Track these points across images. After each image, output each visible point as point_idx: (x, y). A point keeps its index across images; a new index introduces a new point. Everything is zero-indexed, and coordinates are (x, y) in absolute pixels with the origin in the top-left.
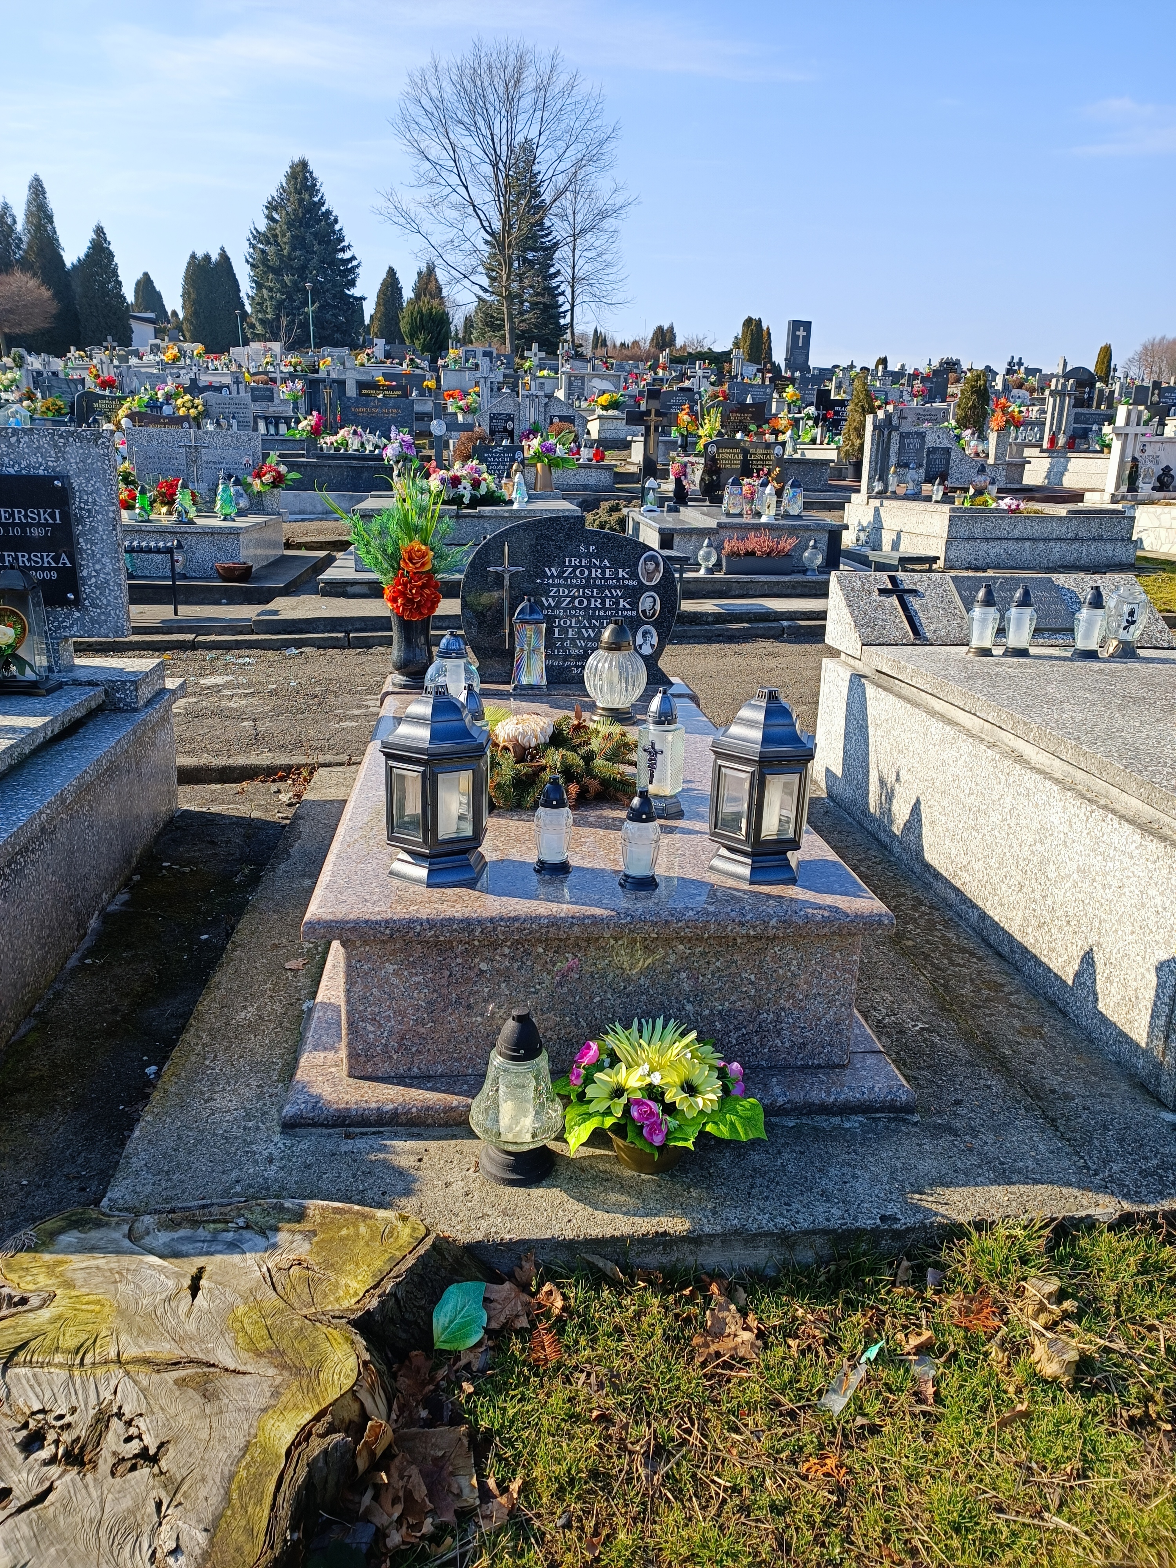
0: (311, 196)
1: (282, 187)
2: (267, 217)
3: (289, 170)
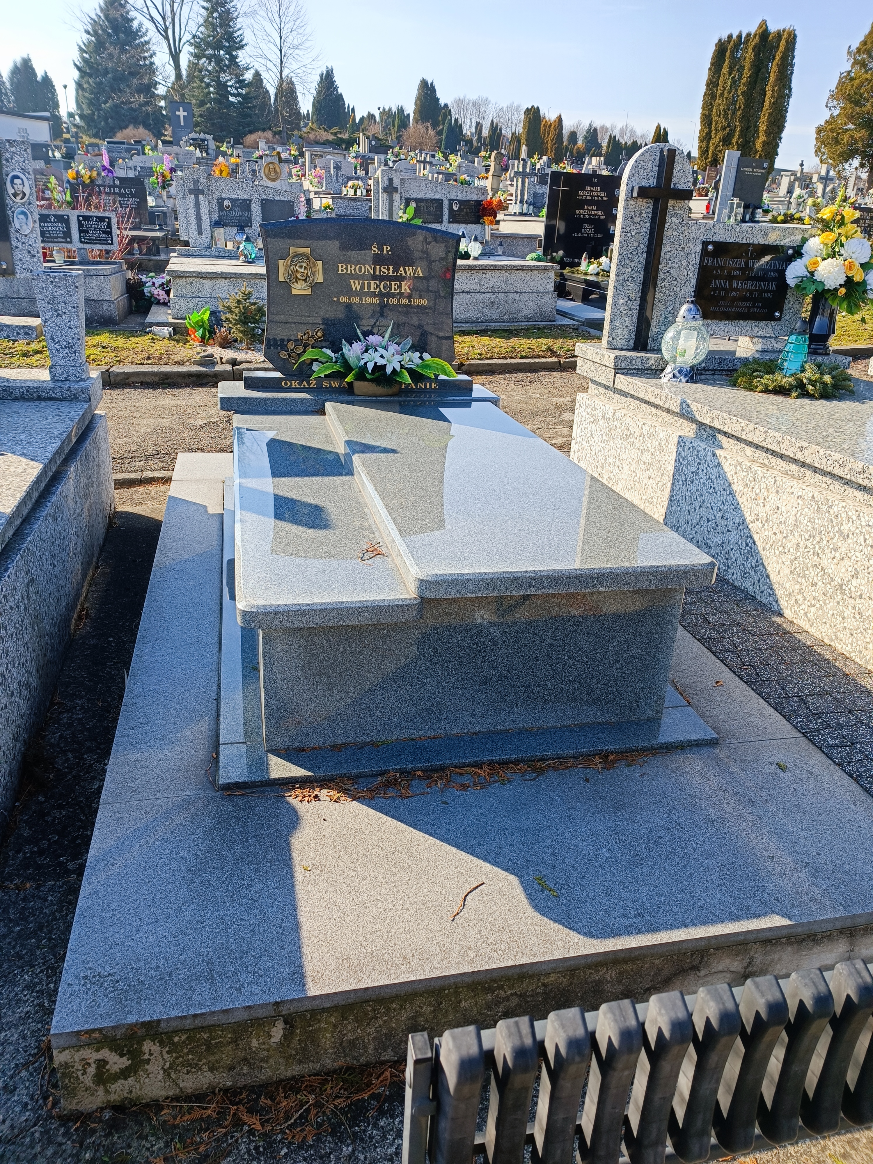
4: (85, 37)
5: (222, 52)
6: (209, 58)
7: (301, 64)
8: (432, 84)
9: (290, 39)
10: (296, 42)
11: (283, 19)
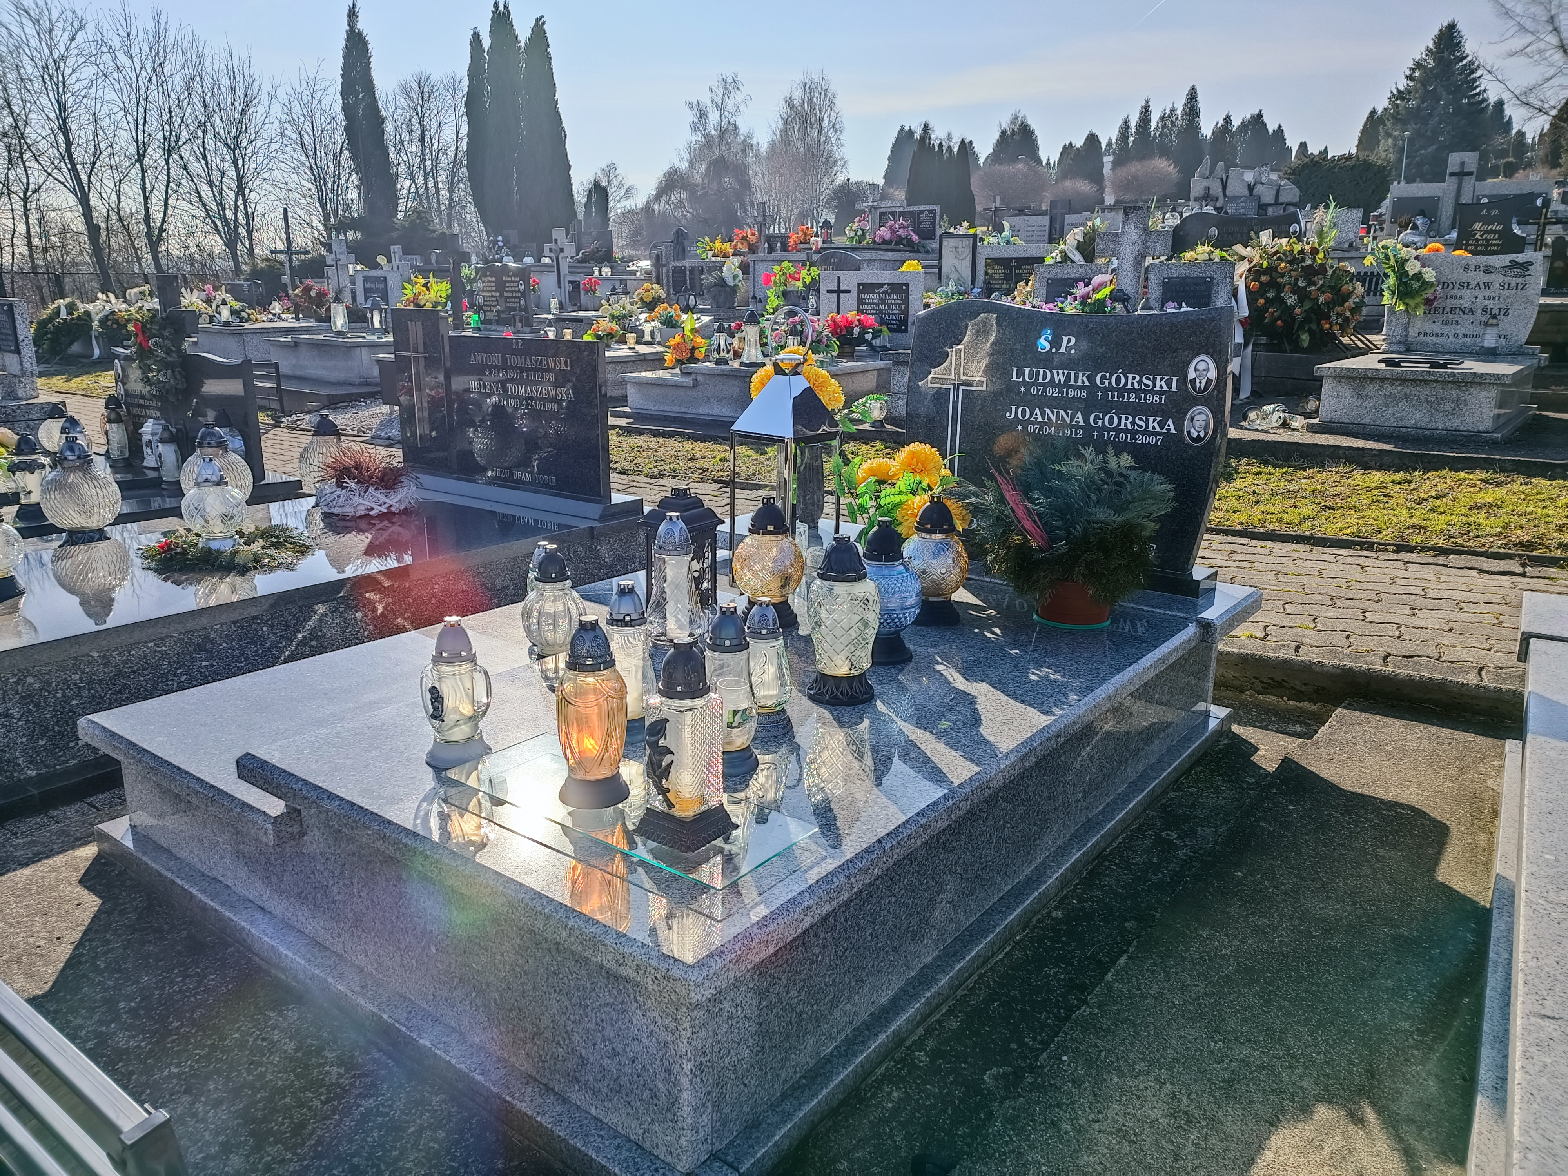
0: (1452, 52)
1: (1428, 50)
2: (1407, 77)
3: (1436, 32)
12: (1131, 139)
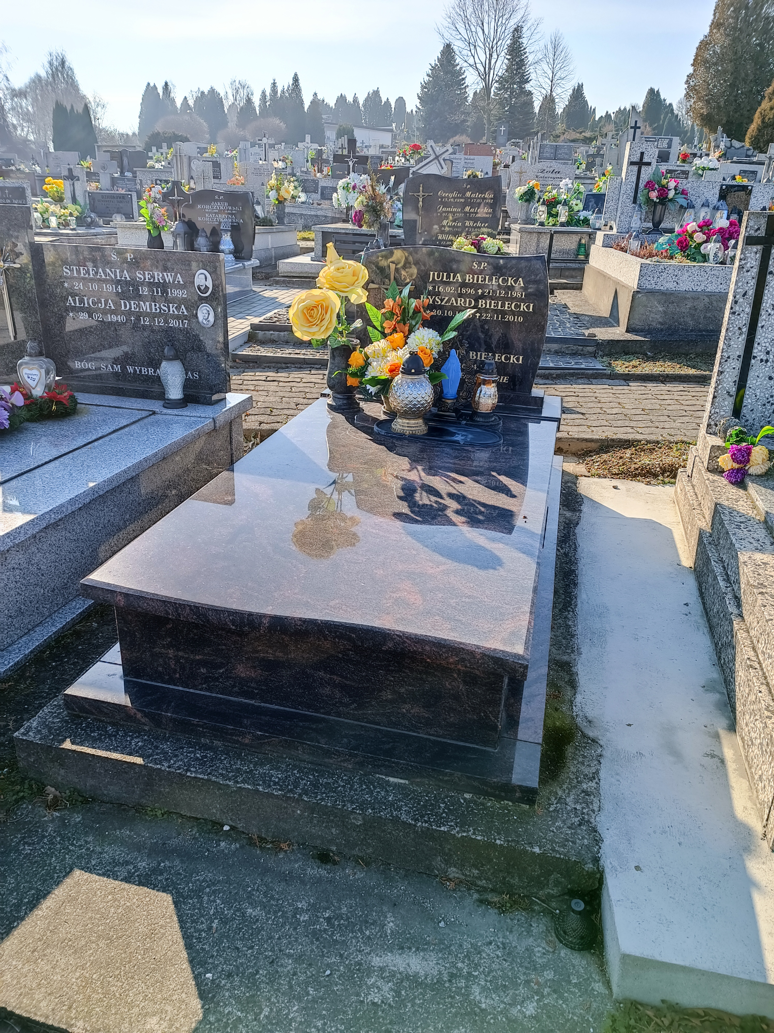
1: (438, 58)
2: (428, 74)
3: (442, 48)
4: (427, 78)
5: (515, 86)
6: (506, 90)
7: (563, 90)
8: (658, 91)
9: (558, 75)
10: (563, 76)
11: (556, 62)
12: (268, 103)
